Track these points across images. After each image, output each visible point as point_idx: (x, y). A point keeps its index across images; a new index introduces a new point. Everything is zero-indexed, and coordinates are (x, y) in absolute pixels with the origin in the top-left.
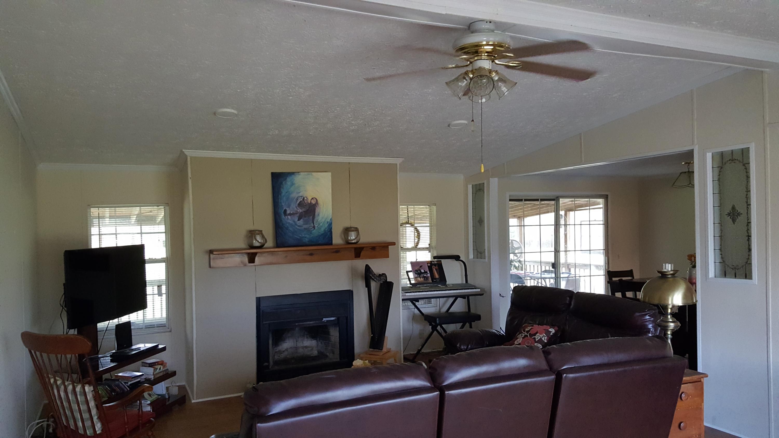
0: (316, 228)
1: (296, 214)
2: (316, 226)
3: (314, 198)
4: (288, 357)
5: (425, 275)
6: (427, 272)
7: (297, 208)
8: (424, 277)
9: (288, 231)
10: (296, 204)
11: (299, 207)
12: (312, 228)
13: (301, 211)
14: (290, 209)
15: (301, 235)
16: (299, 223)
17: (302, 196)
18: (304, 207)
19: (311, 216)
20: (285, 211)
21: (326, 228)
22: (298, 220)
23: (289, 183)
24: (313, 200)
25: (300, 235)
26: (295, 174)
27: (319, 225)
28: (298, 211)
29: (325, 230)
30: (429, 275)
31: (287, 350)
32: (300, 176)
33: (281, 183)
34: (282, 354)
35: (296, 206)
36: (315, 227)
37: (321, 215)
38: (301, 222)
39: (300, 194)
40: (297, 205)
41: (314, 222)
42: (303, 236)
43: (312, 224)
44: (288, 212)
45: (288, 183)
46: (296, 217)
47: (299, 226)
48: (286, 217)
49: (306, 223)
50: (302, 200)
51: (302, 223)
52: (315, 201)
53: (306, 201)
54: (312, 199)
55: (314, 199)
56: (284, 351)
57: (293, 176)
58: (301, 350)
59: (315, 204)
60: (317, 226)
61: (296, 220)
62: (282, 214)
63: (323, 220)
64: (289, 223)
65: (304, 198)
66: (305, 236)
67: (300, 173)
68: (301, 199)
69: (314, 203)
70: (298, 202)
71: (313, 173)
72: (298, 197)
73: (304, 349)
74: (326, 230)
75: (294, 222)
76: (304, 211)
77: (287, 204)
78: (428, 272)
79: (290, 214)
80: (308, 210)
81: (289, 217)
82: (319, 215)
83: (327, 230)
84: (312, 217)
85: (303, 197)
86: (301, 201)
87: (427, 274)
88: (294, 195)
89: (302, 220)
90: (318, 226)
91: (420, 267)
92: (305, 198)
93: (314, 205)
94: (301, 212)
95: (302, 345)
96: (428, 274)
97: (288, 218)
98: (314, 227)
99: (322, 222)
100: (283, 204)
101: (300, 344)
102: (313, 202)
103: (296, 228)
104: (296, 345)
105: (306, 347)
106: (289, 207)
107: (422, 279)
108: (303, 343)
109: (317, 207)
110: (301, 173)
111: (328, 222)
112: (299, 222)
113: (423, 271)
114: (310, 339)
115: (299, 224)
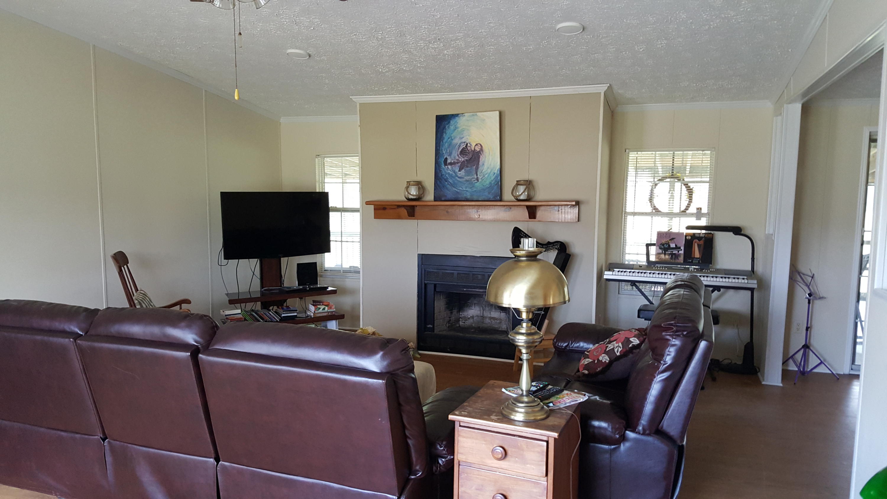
0: (480, 180)
1: (458, 163)
2: (480, 177)
3: (478, 144)
4: (473, 325)
5: (674, 252)
6: (680, 248)
7: (458, 156)
8: (672, 254)
9: (447, 183)
10: (458, 152)
11: (461, 156)
12: (474, 180)
13: (463, 160)
14: (451, 158)
15: (462, 188)
16: (460, 174)
17: (465, 142)
18: (467, 155)
19: (474, 166)
20: (446, 159)
21: (492, 181)
22: (459, 171)
23: (452, 128)
24: (477, 146)
25: (461, 189)
26: (459, 115)
27: (484, 176)
28: (460, 159)
29: (490, 183)
30: (682, 252)
31: (473, 317)
32: (464, 118)
33: (444, 128)
34: (467, 321)
35: (457, 154)
36: (479, 179)
37: (486, 164)
38: (462, 173)
39: (463, 140)
40: (459, 153)
41: (478, 173)
42: (464, 189)
43: (475, 175)
44: (449, 161)
45: (451, 127)
46: (457, 167)
47: (459, 178)
48: (446, 167)
49: (468, 173)
50: (464, 146)
51: (464, 174)
52: (480, 148)
53: (469, 148)
54: (477, 145)
55: (479, 145)
56: (469, 318)
57: (457, 118)
58: (488, 321)
59: (479, 151)
60: (481, 177)
61: (457, 170)
62: (442, 162)
63: (489, 171)
64: (449, 174)
65: (467, 144)
66: (467, 189)
67: (464, 114)
68: (463, 145)
69: (478, 150)
70: (460, 150)
71: (478, 114)
72: (460, 144)
73: (492, 320)
74: (492, 183)
75: (454, 172)
76: (466, 160)
77: (448, 151)
78: (682, 248)
79: (451, 164)
80: (471, 158)
81: (449, 167)
82: (483, 164)
83: (494, 183)
84: (476, 167)
85: (466, 143)
86: (464, 148)
87: (678, 251)
88: (457, 141)
89: (463, 170)
90: (482, 178)
91: (670, 240)
92: (469, 145)
93: (478, 152)
94: (464, 161)
95: (489, 316)
96: (681, 250)
97: (448, 168)
98: (477, 179)
99: (487, 173)
100: (444, 152)
101: (487, 314)
102: (478, 149)
103: (456, 180)
104: (483, 315)
105: (494, 318)
106: (450, 155)
107: (667, 257)
108: (490, 313)
109: (481, 154)
110: (466, 114)
111: (494, 173)
112: (460, 173)
113: (673, 245)
114: (499, 311)
115: (459, 176)
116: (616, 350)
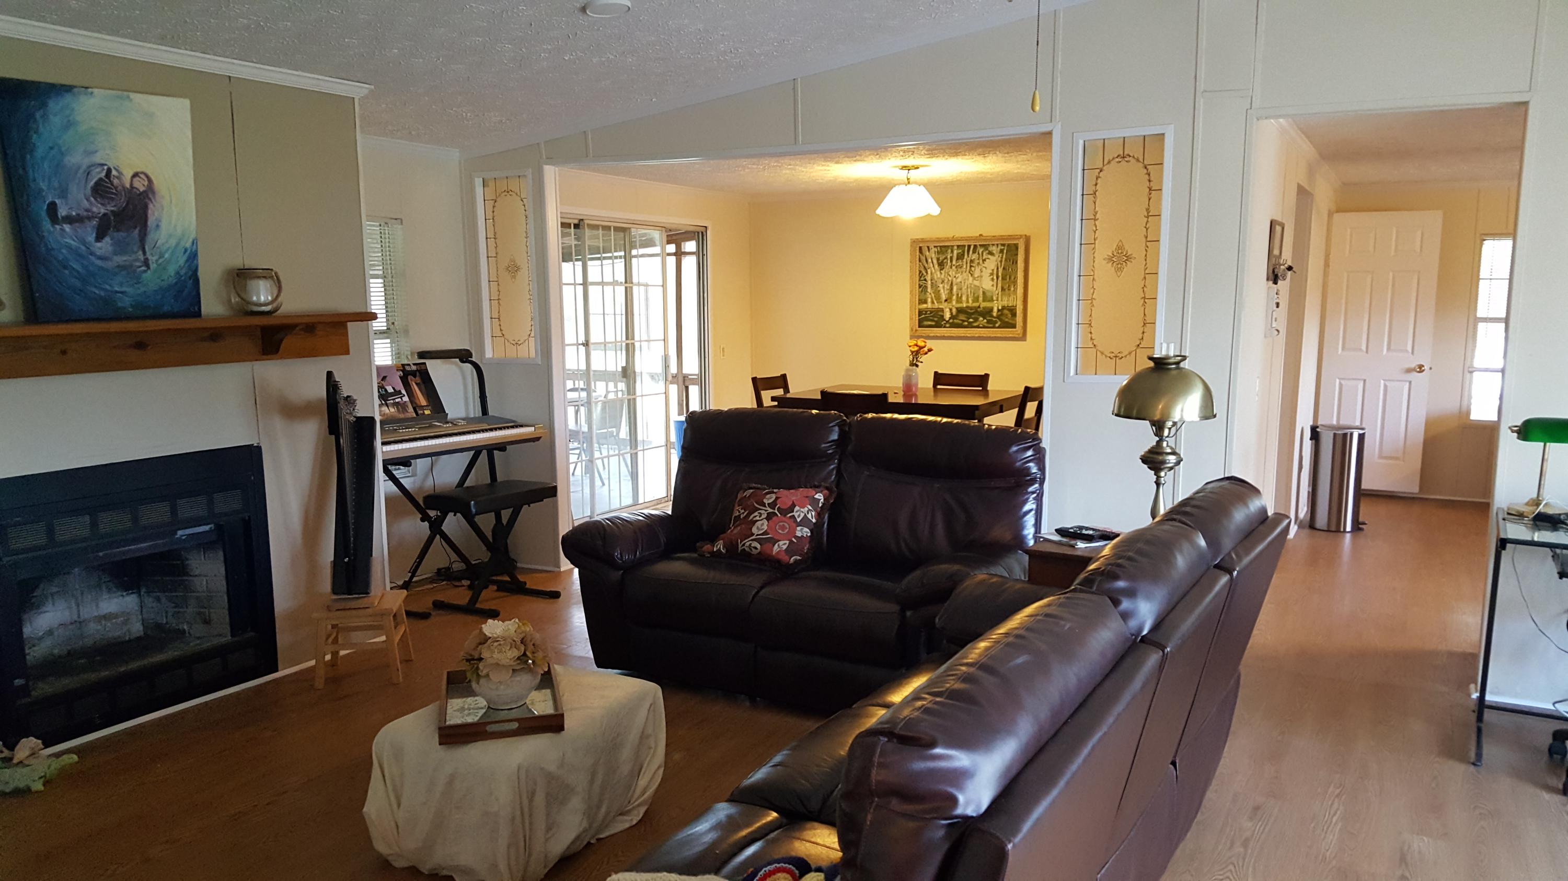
0: (153, 266)
1: (89, 218)
2: (152, 259)
3: (142, 173)
4: (56, 651)
5: (397, 400)
6: (400, 392)
7: (88, 200)
8: (396, 404)
9: (67, 272)
10: (85, 187)
11: (95, 199)
12: (138, 264)
13: (103, 211)
14: (67, 204)
15: (110, 286)
16: (100, 249)
17: (103, 165)
18: (112, 199)
19: (135, 228)
20: (52, 208)
21: (181, 268)
22: (99, 238)
23: (56, 120)
24: (137, 178)
25: (108, 287)
26: (75, 90)
27: (161, 256)
28: (95, 209)
29: (178, 273)
30: (406, 399)
31: (50, 632)
32: (92, 101)
33: (31, 117)
34: (35, 648)
35: (85, 195)
36: (150, 262)
37: (164, 225)
38: (105, 246)
39: (98, 159)
40: (89, 191)
41: (147, 248)
42: (117, 289)
43: (141, 252)
44: (62, 212)
45: (51, 117)
46: (89, 229)
47: (100, 258)
48: (58, 227)
49: (121, 248)
50: (103, 174)
51: (110, 249)
52: (146, 183)
53: (116, 182)
54: (136, 175)
55: (142, 176)
56: (41, 639)
57: (68, 98)
58: (93, 627)
59: (144, 192)
60: (155, 258)
61: (91, 238)
62: (44, 214)
63: (173, 242)
64: (69, 247)
65: (109, 171)
66: (124, 289)
67: (90, 90)
68: (100, 173)
69: (142, 189)
70: (92, 183)
71: (132, 95)
72: (89, 167)
73: (103, 622)
74: (183, 272)
75: (84, 243)
76: (112, 211)
77: (56, 184)
78: (404, 392)
79: (69, 220)
80: (124, 209)
81: (67, 227)
82: (158, 226)
83: (186, 274)
84: (140, 231)
85: (106, 167)
86: (101, 179)
87: (401, 398)
88: (75, 159)
89: (107, 239)
90: (157, 261)
91: (382, 380)
92: (114, 172)
93: (141, 194)
94: (105, 215)
95: (96, 614)
96: (404, 396)
97: (63, 230)
98: (146, 263)
99: (167, 250)
100: (43, 185)
101: (89, 611)
102: (140, 185)
103: (93, 264)
104: (79, 617)
105: (107, 617)
106: (63, 194)
107: (392, 410)
108: (97, 606)
109: (150, 199)
110: (96, 91)
111: (186, 250)
112: (99, 244)
113: (390, 390)
114: (120, 593)
115: (99, 253)
116: (809, 516)
